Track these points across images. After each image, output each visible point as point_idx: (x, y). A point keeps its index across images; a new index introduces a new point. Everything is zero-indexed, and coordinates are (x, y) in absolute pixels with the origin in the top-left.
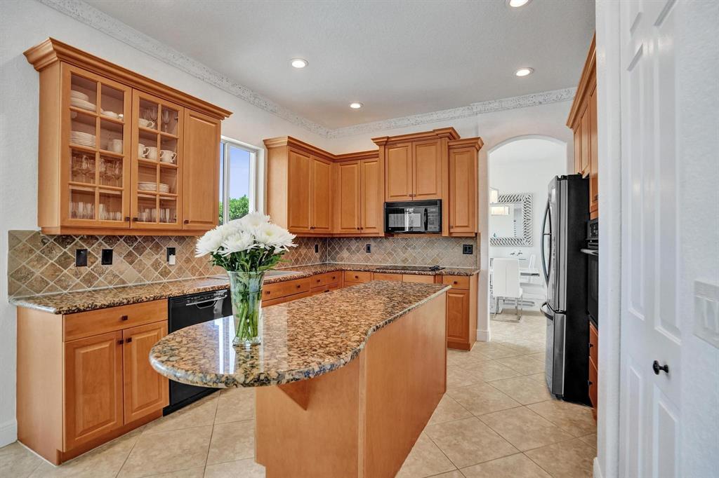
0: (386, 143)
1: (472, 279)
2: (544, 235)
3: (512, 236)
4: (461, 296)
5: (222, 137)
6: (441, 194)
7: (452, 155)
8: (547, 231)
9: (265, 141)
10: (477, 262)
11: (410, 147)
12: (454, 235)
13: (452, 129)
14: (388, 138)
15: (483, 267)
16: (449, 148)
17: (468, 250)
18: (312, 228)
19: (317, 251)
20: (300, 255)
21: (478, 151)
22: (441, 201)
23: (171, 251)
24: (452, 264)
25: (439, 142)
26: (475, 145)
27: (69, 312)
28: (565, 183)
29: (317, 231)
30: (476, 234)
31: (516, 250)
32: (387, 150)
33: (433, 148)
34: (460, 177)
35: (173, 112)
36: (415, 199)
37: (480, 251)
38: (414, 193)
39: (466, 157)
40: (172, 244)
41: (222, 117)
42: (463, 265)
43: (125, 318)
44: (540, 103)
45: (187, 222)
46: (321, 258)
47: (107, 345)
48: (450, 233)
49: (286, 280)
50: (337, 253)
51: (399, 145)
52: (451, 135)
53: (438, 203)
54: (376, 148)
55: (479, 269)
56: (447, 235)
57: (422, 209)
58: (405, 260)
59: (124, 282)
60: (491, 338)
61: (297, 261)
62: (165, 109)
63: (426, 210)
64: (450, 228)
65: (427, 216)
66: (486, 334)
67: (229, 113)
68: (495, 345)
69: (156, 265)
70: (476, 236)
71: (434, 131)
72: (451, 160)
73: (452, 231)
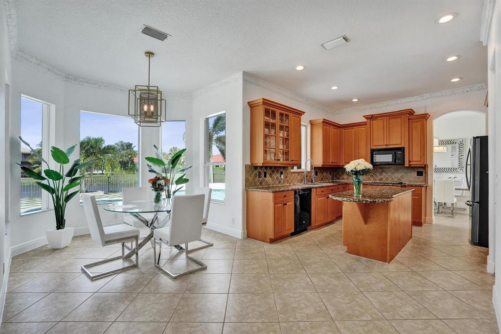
0: (371, 118)
1: (423, 189)
2: (467, 165)
3: (450, 166)
4: (417, 197)
5: (302, 123)
6: (404, 144)
7: (410, 123)
8: (469, 163)
9: (310, 121)
10: (426, 180)
11: (385, 120)
12: (412, 166)
13: (411, 109)
14: (373, 115)
15: (429, 183)
16: (409, 119)
17: (420, 174)
18: (332, 163)
19: (330, 175)
20: (323, 176)
21: (426, 120)
22: (404, 148)
23: (282, 173)
24: (410, 182)
25: (403, 117)
26: (425, 117)
27: (275, 192)
28: (478, 140)
29: (334, 164)
30: (425, 165)
31: (452, 175)
32: (371, 121)
33: (399, 120)
34: (416, 135)
35: (287, 116)
36: (388, 147)
37: (427, 174)
38: (388, 144)
39: (419, 124)
40: (282, 170)
41: (301, 115)
42: (417, 182)
43: (285, 196)
44: (467, 91)
45: (292, 161)
46: (332, 178)
47: (281, 205)
48: (409, 165)
49: (329, 186)
50: (341, 176)
51: (379, 119)
52: (411, 112)
53: (402, 149)
54: (366, 120)
55: (427, 184)
56: (408, 166)
57: (393, 152)
58: (381, 179)
59: (269, 185)
60: (434, 222)
61: (322, 179)
62: (286, 115)
63: (395, 153)
64: (409, 162)
65: (396, 156)
66: (431, 220)
67: (304, 113)
68: (437, 225)
69: (277, 178)
70: (425, 167)
71: (400, 111)
72: (410, 126)
73: (411, 163)
